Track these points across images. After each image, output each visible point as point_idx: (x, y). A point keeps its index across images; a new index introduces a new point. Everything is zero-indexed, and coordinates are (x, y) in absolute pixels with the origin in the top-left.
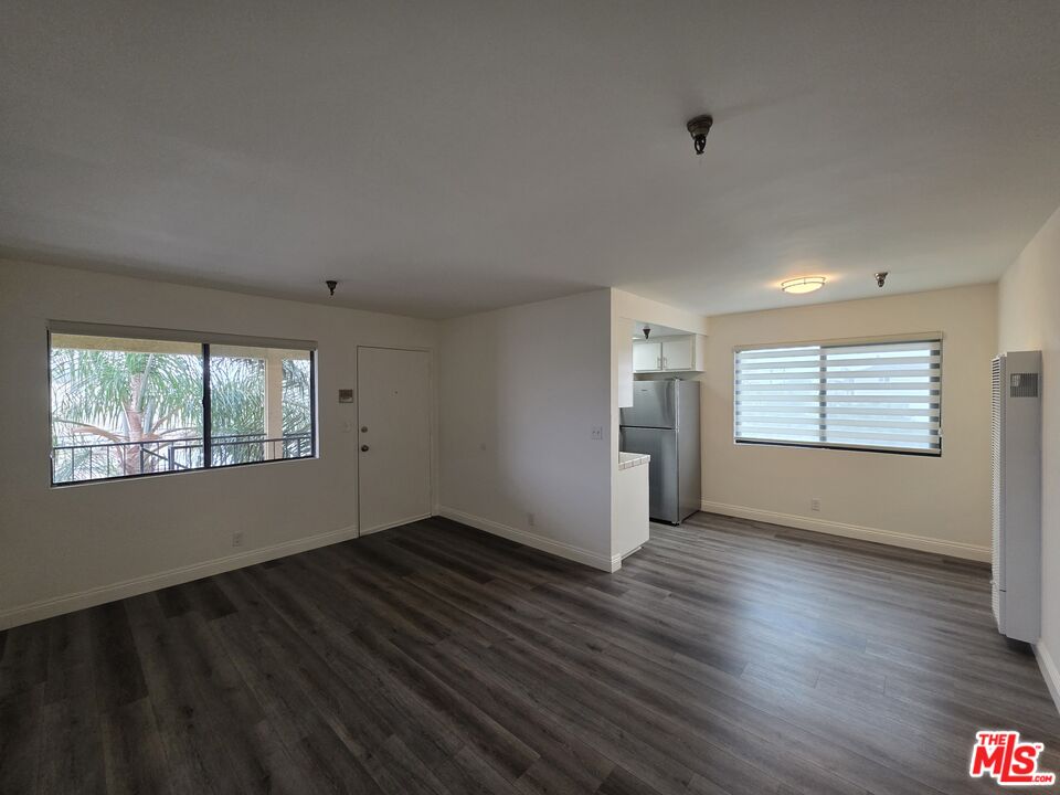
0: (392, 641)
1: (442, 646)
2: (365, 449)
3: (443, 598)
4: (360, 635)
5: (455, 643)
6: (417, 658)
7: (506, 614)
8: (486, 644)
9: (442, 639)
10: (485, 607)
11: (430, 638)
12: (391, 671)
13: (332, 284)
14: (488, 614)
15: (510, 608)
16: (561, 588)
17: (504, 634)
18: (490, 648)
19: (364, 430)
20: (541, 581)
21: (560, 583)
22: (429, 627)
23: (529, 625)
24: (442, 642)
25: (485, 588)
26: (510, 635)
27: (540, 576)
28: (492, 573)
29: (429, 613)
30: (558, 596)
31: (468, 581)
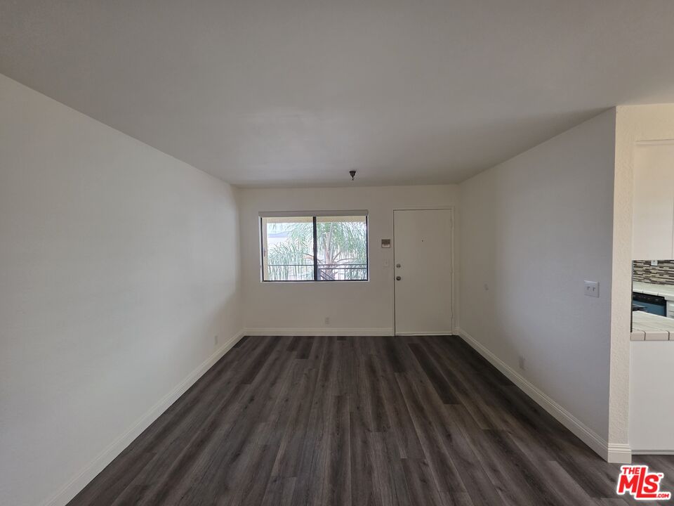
0: (351, 414)
1: (374, 437)
2: (399, 279)
3: (406, 400)
4: (340, 400)
5: (384, 439)
6: (353, 435)
7: (440, 439)
8: (403, 455)
9: (378, 430)
10: (430, 423)
11: (372, 426)
12: (333, 434)
13: (353, 173)
14: (426, 431)
15: (449, 436)
16: (517, 444)
17: (424, 456)
18: (403, 460)
19: (399, 266)
20: (501, 426)
21: (521, 439)
22: (379, 416)
23: (452, 462)
24: (377, 433)
25: (445, 409)
26: (428, 460)
27: (506, 422)
28: (461, 398)
29: (388, 408)
30: (507, 450)
31: (436, 397)
